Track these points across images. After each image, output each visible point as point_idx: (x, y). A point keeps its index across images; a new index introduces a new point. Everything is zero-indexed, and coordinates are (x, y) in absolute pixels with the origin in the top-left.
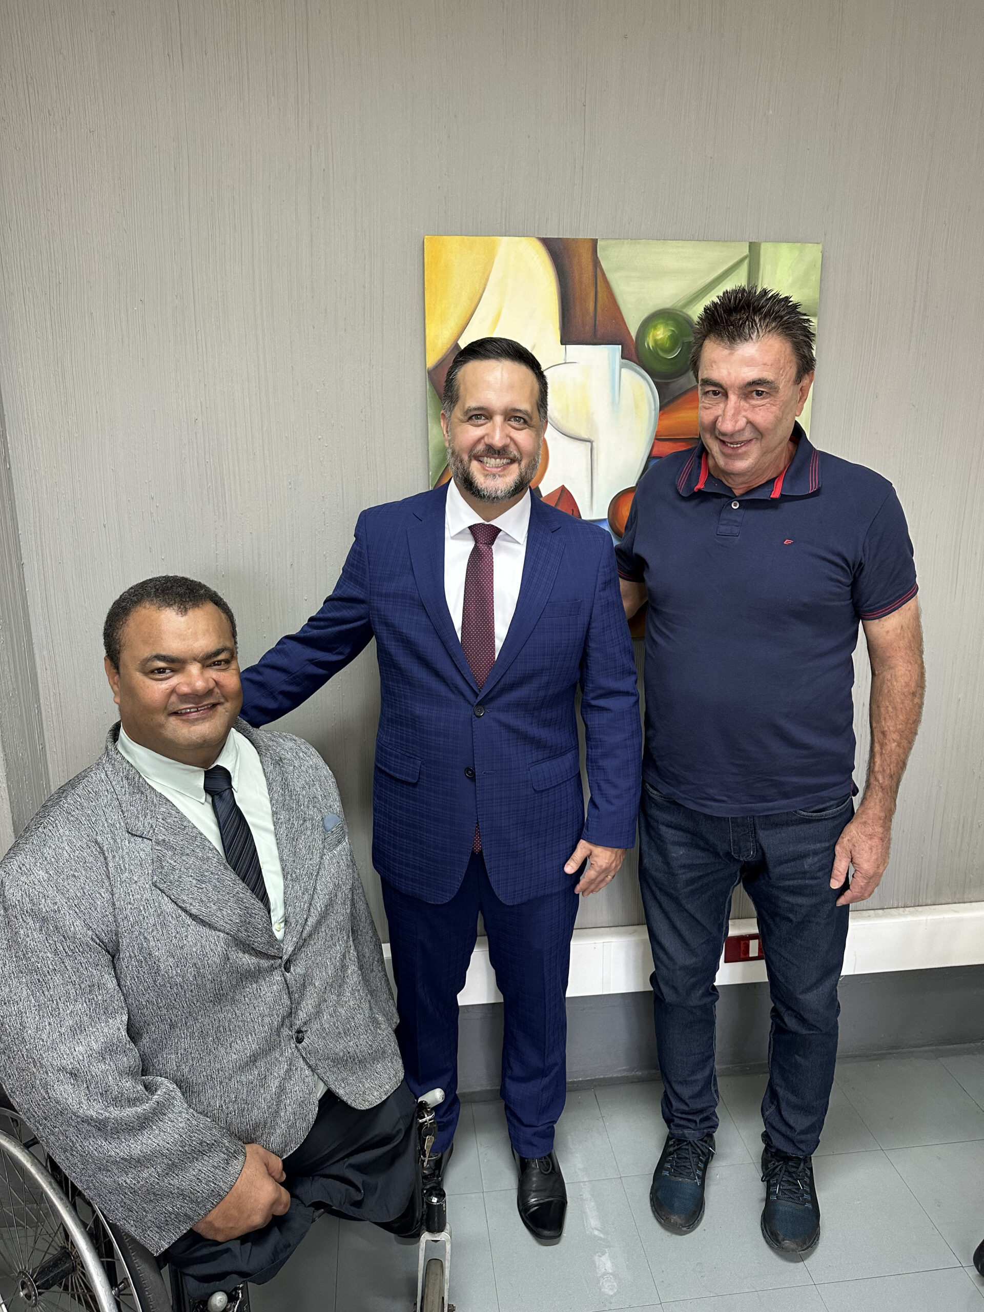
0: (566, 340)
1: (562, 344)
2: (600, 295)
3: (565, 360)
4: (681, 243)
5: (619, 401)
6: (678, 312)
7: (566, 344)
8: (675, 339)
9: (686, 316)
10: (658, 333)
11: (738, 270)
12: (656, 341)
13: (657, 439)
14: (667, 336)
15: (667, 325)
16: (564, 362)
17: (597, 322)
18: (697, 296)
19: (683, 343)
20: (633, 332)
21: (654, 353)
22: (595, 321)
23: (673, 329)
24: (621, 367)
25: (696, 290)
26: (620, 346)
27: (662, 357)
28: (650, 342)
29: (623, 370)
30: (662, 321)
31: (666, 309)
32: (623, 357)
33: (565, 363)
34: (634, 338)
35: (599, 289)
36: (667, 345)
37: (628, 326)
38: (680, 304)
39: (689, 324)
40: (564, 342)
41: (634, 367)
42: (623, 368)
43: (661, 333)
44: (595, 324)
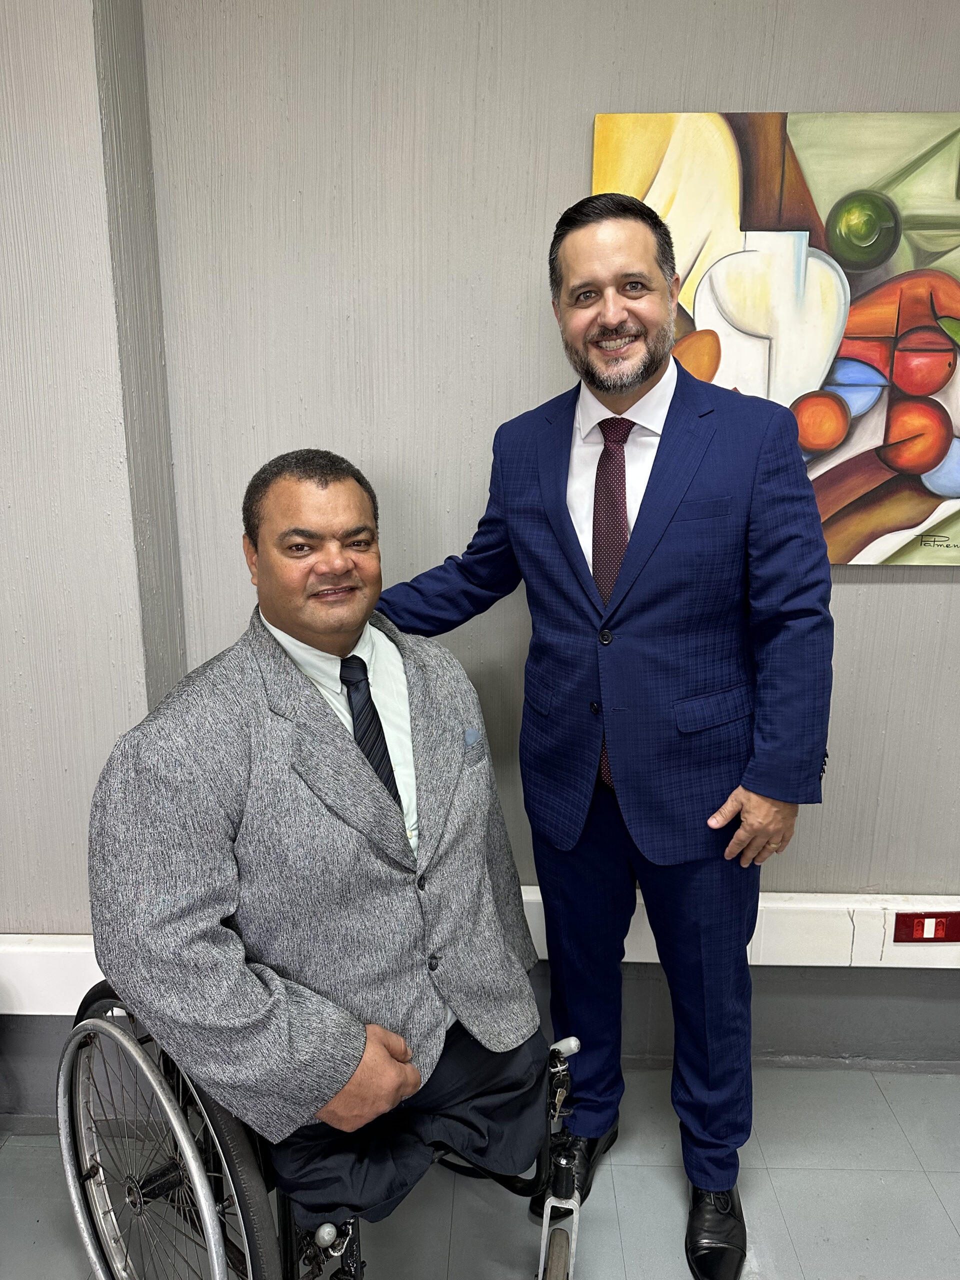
0: (746, 225)
1: (741, 231)
2: (787, 176)
3: (744, 247)
4: (883, 115)
5: (804, 293)
6: (876, 194)
7: (746, 231)
8: (871, 224)
9: (885, 198)
10: (852, 218)
11: (949, 145)
12: (849, 227)
13: (844, 337)
14: (862, 222)
15: (863, 208)
16: (742, 250)
17: (782, 206)
18: (900, 176)
19: (881, 229)
20: (824, 215)
21: (847, 241)
22: (781, 204)
23: (870, 213)
24: (809, 255)
25: (900, 169)
26: (808, 233)
27: (857, 246)
28: (842, 228)
29: (810, 259)
30: (856, 204)
31: (866, 191)
32: (810, 245)
33: (744, 251)
34: (824, 223)
35: (786, 169)
36: (863, 231)
37: (818, 210)
38: (880, 184)
39: (888, 206)
40: (743, 229)
41: (823, 256)
42: (810, 257)
43: (855, 219)
44: (780, 208)
